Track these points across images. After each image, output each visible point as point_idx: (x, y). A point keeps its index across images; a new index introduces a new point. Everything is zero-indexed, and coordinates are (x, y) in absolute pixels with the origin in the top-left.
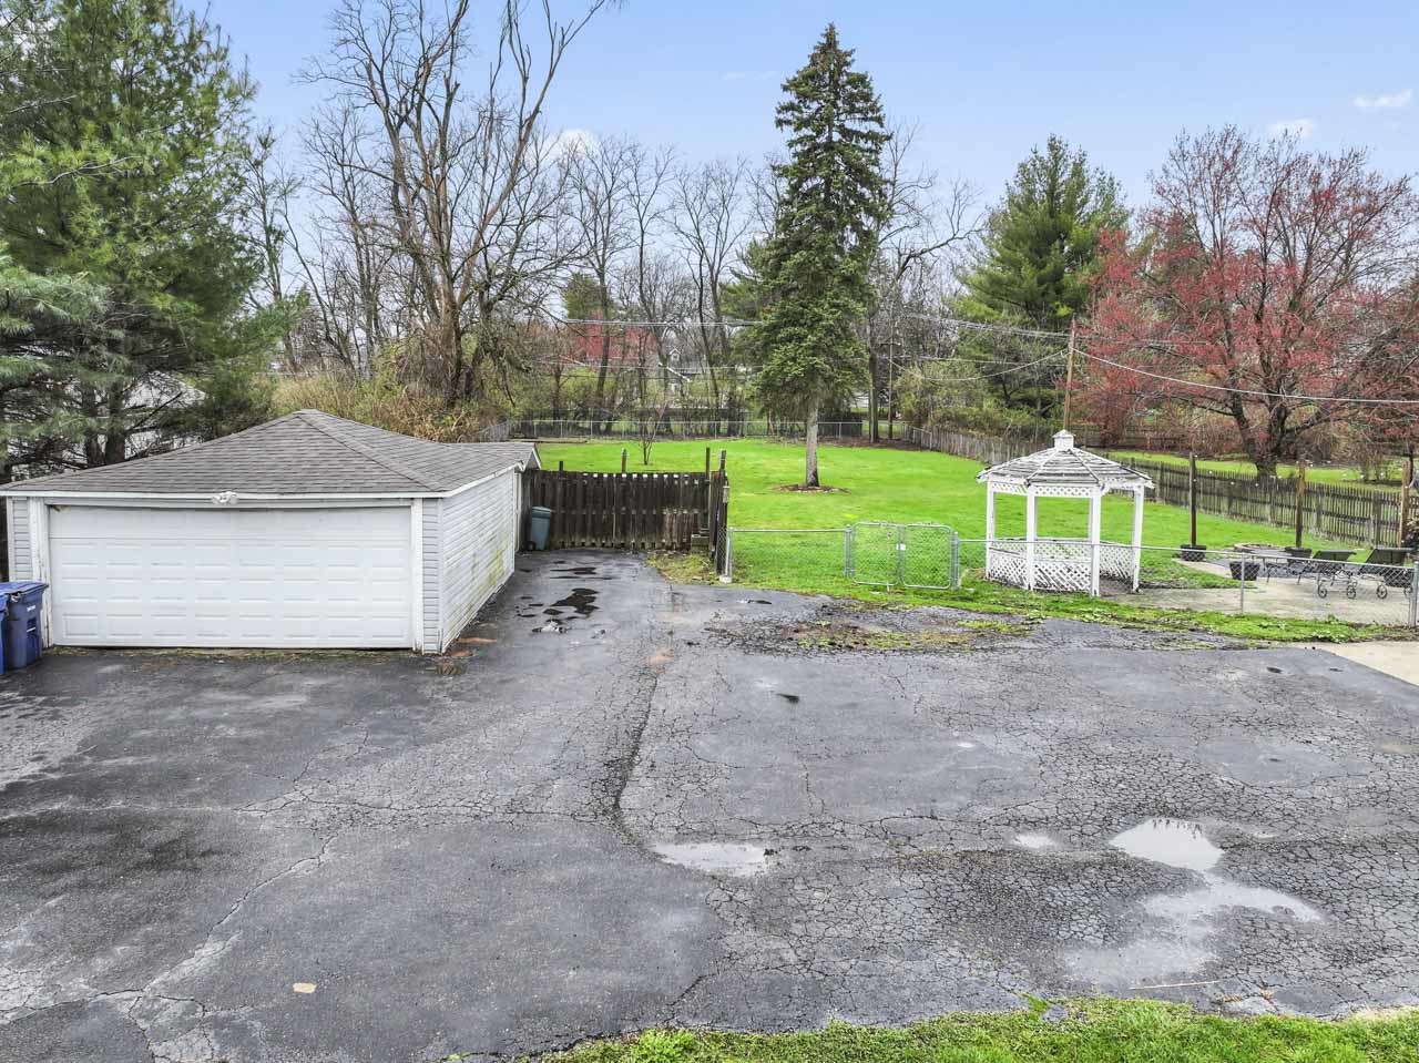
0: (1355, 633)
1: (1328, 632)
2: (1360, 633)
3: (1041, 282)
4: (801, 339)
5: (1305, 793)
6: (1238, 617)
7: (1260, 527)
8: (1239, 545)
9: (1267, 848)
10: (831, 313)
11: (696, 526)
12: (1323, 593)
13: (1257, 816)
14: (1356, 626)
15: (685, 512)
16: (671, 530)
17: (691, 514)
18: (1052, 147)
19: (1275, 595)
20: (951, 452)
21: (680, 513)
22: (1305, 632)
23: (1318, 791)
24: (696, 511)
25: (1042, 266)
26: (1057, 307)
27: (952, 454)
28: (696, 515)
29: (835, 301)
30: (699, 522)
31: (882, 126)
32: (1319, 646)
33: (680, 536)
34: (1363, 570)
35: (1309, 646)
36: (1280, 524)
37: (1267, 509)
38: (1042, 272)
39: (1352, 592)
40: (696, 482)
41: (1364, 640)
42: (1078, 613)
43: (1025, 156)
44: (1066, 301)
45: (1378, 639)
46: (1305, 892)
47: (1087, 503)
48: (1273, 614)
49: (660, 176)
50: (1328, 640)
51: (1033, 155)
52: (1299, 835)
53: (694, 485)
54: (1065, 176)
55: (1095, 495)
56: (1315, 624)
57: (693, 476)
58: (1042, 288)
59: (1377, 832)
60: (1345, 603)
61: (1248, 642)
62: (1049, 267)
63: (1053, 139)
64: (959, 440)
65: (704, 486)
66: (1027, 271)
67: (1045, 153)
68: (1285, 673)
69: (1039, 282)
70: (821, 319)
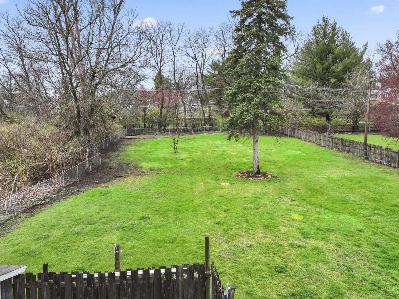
10: (266, 85)
25: (323, 64)
26: (330, 79)
27: (299, 139)
29: (267, 79)
38: (323, 66)
40: (196, 275)
43: (315, 24)
44: (333, 76)
49: (180, 35)
51: (317, 24)
54: (329, 30)
57: (193, 268)
58: (324, 72)
62: (326, 64)
63: (324, 18)
64: (303, 134)
66: (318, 66)
69: (322, 70)
70: (260, 89)
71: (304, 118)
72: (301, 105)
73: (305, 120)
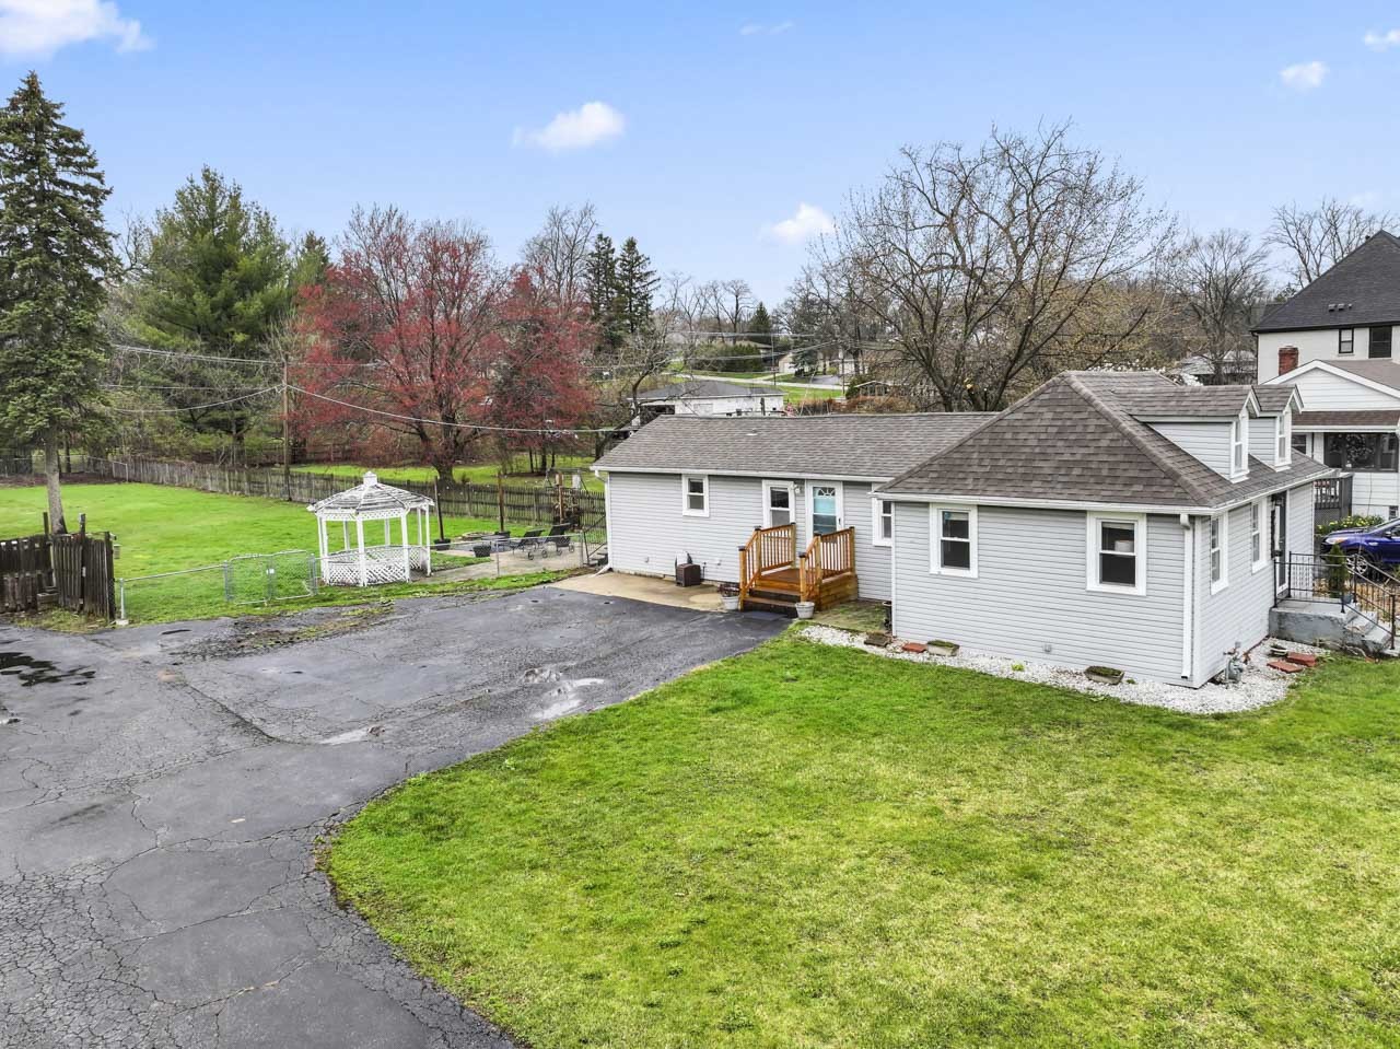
0: (559, 575)
1: (547, 578)
2: (561, 576)
3: (213, 309)
4: (37, 390)
5: (579, 645)
6: (498, 578)
7: (465, 520)
8: (465, 535)
9: (577, 667)
10: (71, 363)
11: (40, 585)
12: (530, 557)
13: (566, 658)
14: (558, 572)
15: (27, 574)
16: (14, 594)
17: (35, 576)
18: (207, 178)
19: (506, 562)
20: (155, 482)
21: (22, 576)
22: (535, 581)
23: (584, 643)
24: (39, 572)
25: (212, 294)
26: (233, 333)
27: (155, 484)
28: (39, 575)
29: (72, 351)
30: (44, 582)
31: (102, 182)
32: (547, 586)
33: (24, 598)
34: (548, 540)
35: (542, 586)
36: (477, 516)
37: (467, 506)
38: (214, 299)
39: (545, 554)
40: (37, 545)
41: (563, 579)
42: (411, 594)
43: (183, 184)
44: (241, 326)
45: (570, 576)
46: (597, 676)
47: (397, 521)
48: (514, 573)
50: (549, 582)
51: (189, 184)
52: (585, 660)
53: (34, 548)
54: (222, 205)
55: (403, 514)
56: (538, 575)
57: (33, 540)
58: (216, 315)
59: (611, 651)
60: (543, 561)
61: (514, 590)
62: (220, 295)
63: (207, 170)
64: (164, 470)
65: (46, 548)
66: (198, 297)
67: (200, 183)
68: (540, 602)
69: (212, 309)
70: (59, 369)
71: (167, 434)
72: (158, 400)
73: (170, 439)
